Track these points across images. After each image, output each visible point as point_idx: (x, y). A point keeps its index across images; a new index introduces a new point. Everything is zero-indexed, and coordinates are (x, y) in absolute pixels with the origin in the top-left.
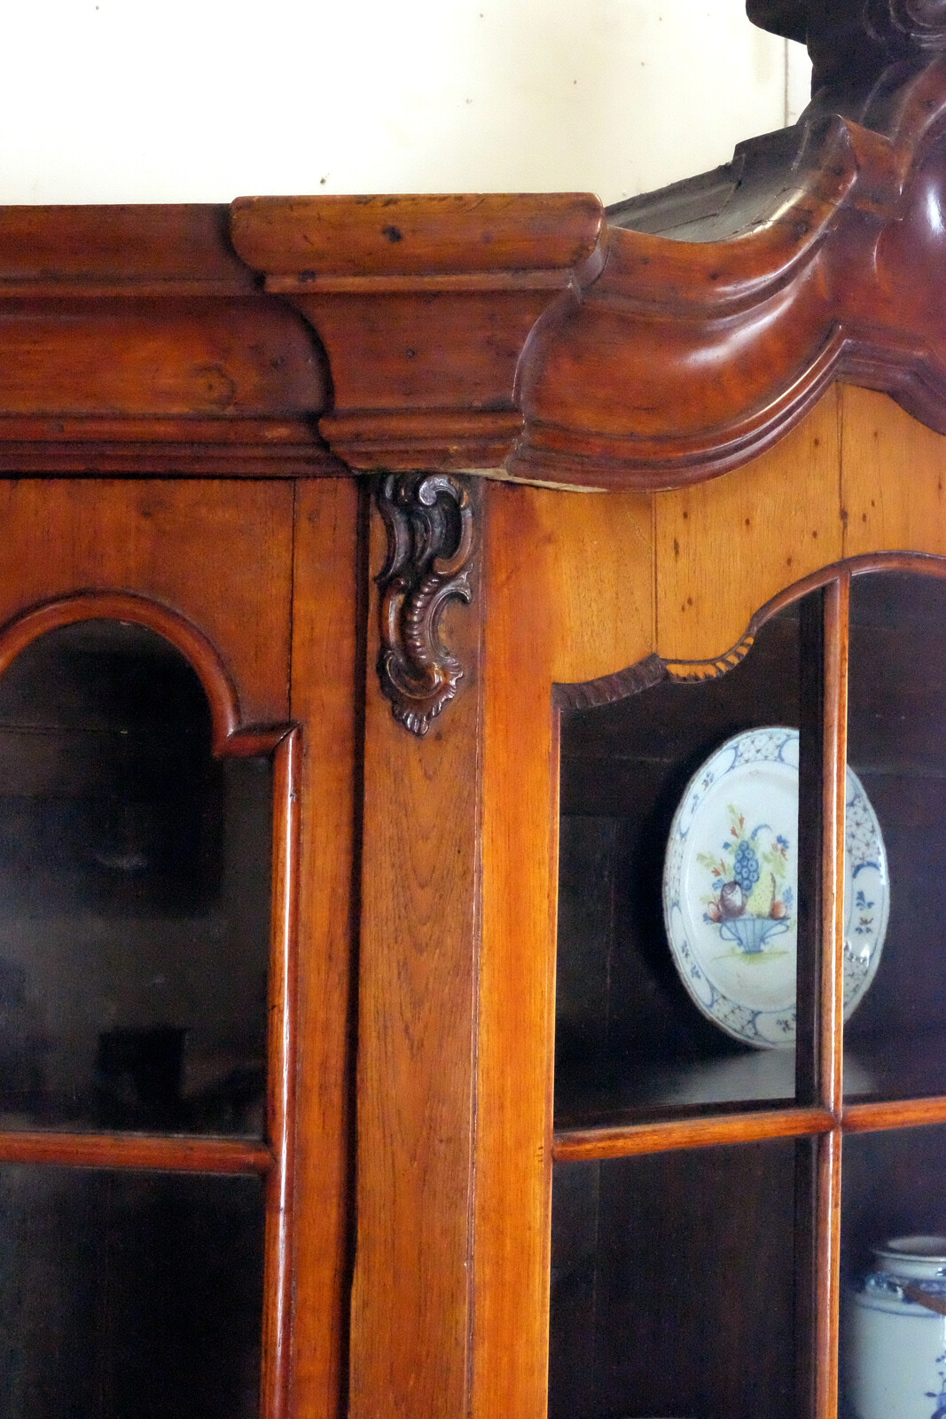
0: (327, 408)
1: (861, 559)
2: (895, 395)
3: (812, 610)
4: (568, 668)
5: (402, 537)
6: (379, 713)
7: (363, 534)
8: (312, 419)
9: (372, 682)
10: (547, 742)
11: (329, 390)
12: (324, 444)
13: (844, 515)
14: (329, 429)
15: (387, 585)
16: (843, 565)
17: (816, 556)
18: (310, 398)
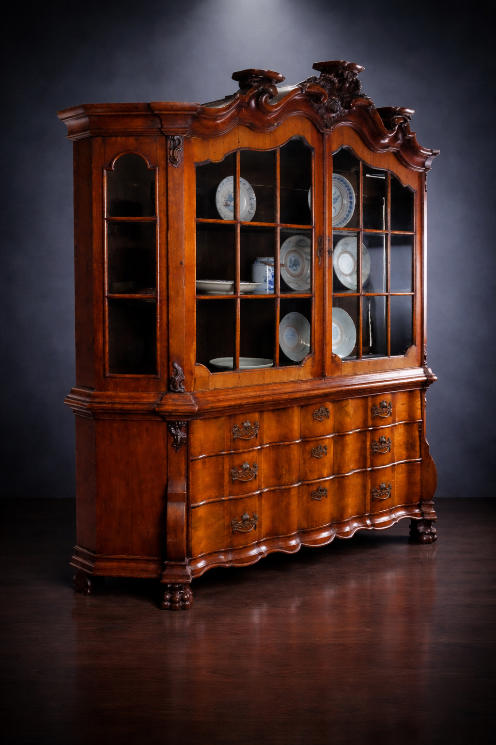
0: (162, 127)
1: (241, 148)
2: (248, 127)
3: (235, 154)
4: (196, 160)
5: (172, 143)
6: (170, 165)
7: (167, 142)
8: (160, 129)
9: (169, 161)
10: (194, 169)
11: (162, 125)
12: (162, 132)
13: (239, 142)
14: (162, 130)
15: (170, 149)
16: (239, 149)
17: (234, 147)
18: (159, 126)
